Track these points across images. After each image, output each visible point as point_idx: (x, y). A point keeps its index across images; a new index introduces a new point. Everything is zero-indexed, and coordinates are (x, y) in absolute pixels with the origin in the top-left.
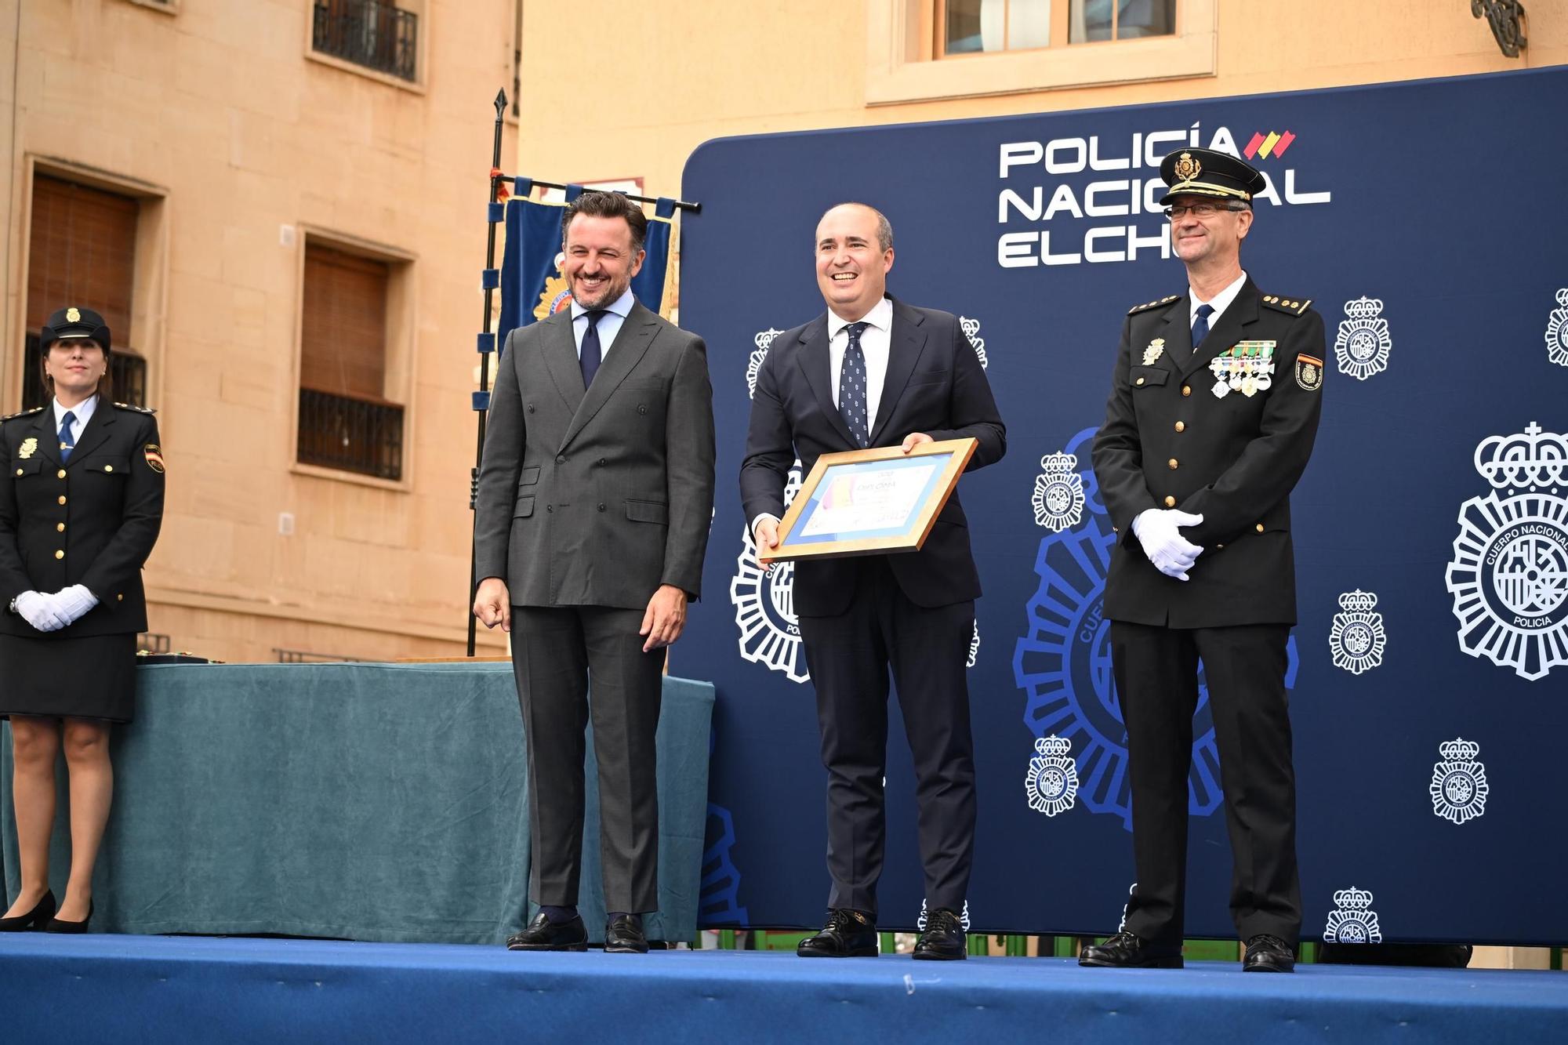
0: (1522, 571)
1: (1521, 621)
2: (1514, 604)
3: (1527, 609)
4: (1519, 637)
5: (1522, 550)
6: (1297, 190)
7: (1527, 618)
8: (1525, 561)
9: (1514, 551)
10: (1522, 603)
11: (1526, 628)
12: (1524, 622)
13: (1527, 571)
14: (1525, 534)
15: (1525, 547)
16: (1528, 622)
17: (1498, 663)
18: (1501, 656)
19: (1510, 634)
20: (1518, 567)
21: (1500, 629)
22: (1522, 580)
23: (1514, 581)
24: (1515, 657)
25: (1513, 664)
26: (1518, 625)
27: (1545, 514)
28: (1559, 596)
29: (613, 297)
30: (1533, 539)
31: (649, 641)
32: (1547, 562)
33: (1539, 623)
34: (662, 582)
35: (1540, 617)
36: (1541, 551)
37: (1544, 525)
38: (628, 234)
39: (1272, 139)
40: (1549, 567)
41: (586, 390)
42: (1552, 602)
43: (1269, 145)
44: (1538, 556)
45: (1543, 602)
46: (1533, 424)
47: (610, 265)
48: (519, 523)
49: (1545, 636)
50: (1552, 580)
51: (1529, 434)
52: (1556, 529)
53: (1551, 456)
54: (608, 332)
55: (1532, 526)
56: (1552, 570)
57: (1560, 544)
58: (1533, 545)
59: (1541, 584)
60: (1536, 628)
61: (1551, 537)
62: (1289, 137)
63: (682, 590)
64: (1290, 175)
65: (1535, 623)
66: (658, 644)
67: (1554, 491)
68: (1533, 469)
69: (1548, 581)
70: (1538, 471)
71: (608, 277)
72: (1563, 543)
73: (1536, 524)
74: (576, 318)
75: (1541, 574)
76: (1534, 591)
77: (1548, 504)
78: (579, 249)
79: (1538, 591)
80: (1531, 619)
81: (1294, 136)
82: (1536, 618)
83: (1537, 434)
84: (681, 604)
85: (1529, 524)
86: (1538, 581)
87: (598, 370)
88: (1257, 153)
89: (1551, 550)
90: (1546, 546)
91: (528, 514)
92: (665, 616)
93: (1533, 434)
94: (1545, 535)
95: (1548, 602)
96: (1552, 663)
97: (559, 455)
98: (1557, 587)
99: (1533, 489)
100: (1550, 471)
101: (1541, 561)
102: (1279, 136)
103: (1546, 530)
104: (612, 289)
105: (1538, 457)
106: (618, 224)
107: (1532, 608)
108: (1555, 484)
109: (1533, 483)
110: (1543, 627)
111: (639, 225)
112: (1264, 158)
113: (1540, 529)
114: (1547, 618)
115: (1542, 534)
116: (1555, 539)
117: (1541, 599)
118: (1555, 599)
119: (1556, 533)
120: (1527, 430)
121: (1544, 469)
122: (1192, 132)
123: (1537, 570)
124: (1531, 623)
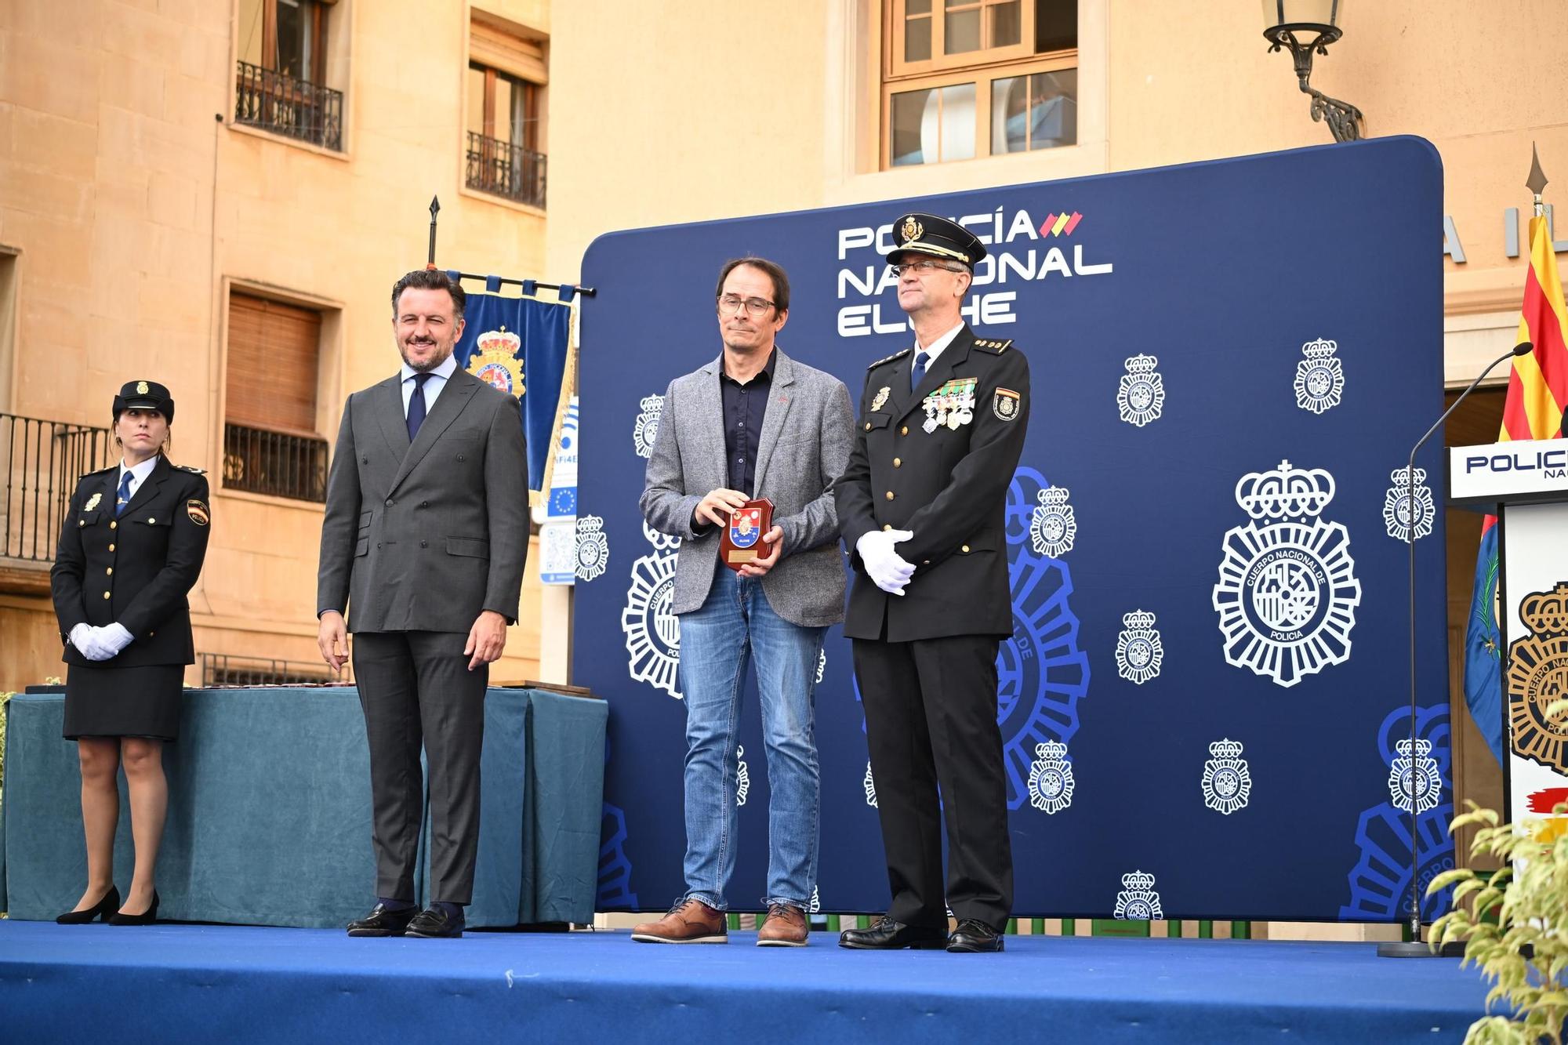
0: (1277, 591)
1: (1276, 635)
2: (1271, 620)
3: (1281, 625)
4: (1276, 649)
5: (1277, 573)
6: (1085, 263)
7: (1282, 632)
8: (1280, 582)
9: (1270, 573)
10: (1277, 619)
11: (1281, 641)
12: (1279, 636)
13: (1281, 591)
14: (1279, 558)
15: (1280, 570)
16: (1282, 636)
17: (1258, 672)
18: (1260, 666)
19: (1267, 646)
20: (1274, 588)
21: (1259, 642)
22: (1277, 599)
23: (1271, 600)
24: (1272, 667)
25: (1270, 673)
26: (1274, 639)
27: (1296, 541)
28: (1308, 612)
29: (438, 361)
30: (1286, 562)
31: (473, 661)
32: (1298, 583)
33: (1292, 636)
34: (484, 608)
35: (1293, 631)
36: (1293, 573)
37: (1295, 550)
38: (450, 304)
39: (1064, 219)
40: (1299, 588)
41: (411, 442)
42: (1303, 618)
43: (1061, 224)
44: (1291, 577)
45: (1296, 618)
46: (1285, 462)
47: (437, 331)
48: (358, 561)
49: (1298, 648)
50: (1303, 599)
51: (1281, 471)
52: (1305, 554)
53: (1300, 490)
54: (433, 392)
55: (1285, 552)
56: (1303, 590)
57: (1309, 566)
58: (1286, 568)
59: (1293, 602)
60: (1290, 641)
61: (1301, 561)
62: (1077, 217)
63: (501, 614)
64: (1078, 250)
65: (1289, 636)
66: (481, 663)
67: (1304, 520)
68: (1285, 501)
69: (1299, 599)
70: (1289, 503)
71: (434, 343)
72: (1311, 566)
73: (1288, 550)
74: (406, 381)
75: (1293, 593)
76: (1287, 609)
77: (1298, 532)
78: (410, 318)
79: (1291, 609)
80: (1285, 633)
81: (1081, 216)
82: (1289, 632)
83: (1289, 470)
84: (500, 626)
85: (1282, 550)
86: (1291, 600)
87: (422, 425)
88: (1051, 232)
89: (1301, 572)
90: (1297, 569)
91: (364, 553)
92: (485, 639)
93: (1285, 471)
94: (1296, 559)
95: (1299, 618)
96: (1304, 672)
97: (388, 499)
98: (1308, 604)
99: (1285, 519)
100: (1299, 503)
101: (1293, 582)
102: (1069, 217)
103: (1297, 555)
104: (439, 353)
105: (1289, 491)
106: (443, 295)
107: (1286, 623)
108: (1304, 514)
109: (1285, 514)
110: (1295, 640)
111: (460, 297)
112: (1056, 236)
113: (1292, 554)
114: (1299, 632)
115: (1293, 558)
116: (1304, 563)
117: (1293, 615)
118: (1305, 615)
119: (1306, 557)
120: (1280, 467)
121: (1294, 501)
122: (997, 215)
123: (1290, 590)
124: (1285, 637)
